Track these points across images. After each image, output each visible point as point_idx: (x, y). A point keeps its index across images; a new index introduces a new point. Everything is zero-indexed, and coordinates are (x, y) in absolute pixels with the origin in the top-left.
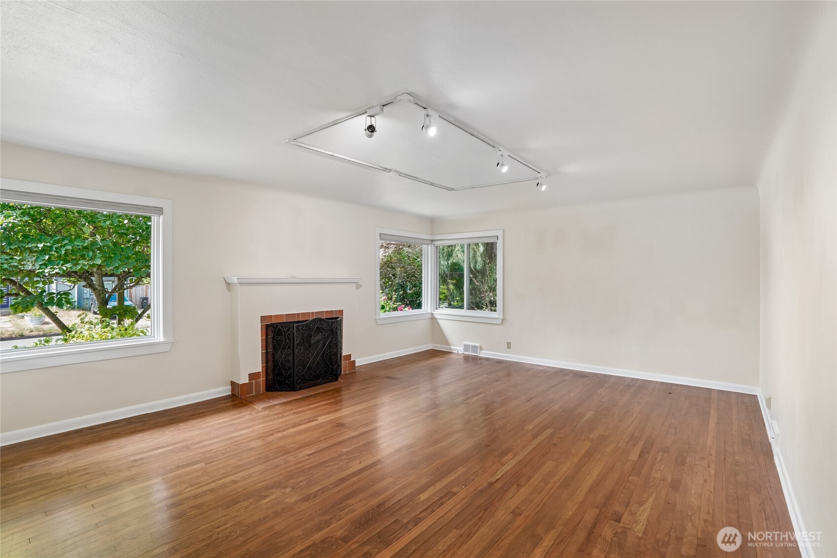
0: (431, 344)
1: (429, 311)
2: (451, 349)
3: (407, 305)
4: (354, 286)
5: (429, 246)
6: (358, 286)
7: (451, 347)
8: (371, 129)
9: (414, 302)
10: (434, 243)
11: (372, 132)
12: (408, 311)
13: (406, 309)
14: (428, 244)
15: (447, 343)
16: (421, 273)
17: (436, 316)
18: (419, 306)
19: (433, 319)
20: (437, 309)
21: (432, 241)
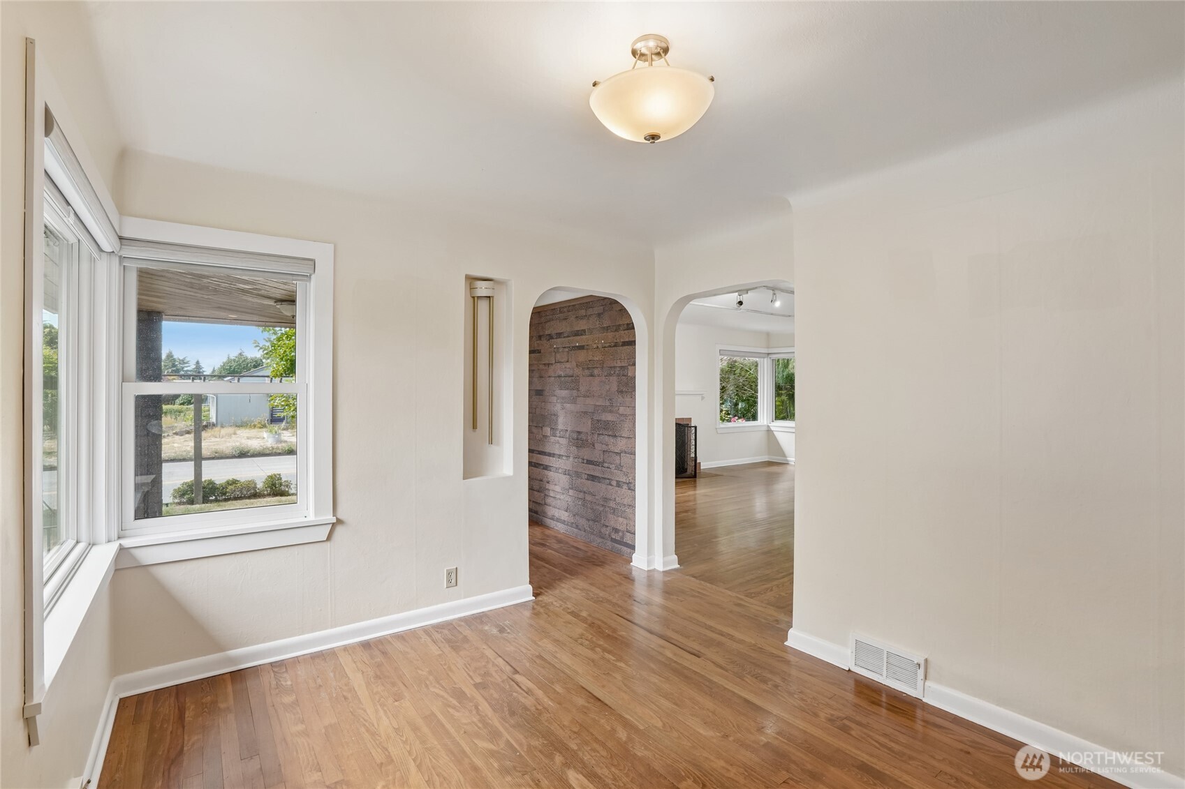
0: (767, 456)
1: (765, 423)
2: (787, 460)
3: (739, 418)
4: (700, 397)
5: (765, 360)
6: (703, 398)
7: (788, 459)
8: (740, 303)
9: (750, 413)
10: (770, 356)
11: (741, 304)
12: (742, 423)
13: (740, 420)
14: (764, 358)
15: (784, 455)
16: (757, 386)
17: (772, 429)
18: (754, 417)
19: (769, 431)
20: (773, 421)
21: (768, 354)
